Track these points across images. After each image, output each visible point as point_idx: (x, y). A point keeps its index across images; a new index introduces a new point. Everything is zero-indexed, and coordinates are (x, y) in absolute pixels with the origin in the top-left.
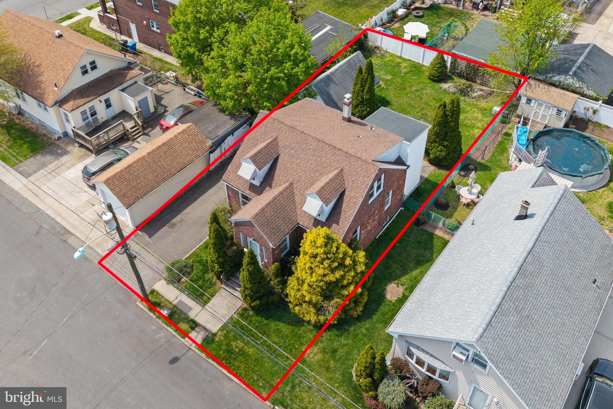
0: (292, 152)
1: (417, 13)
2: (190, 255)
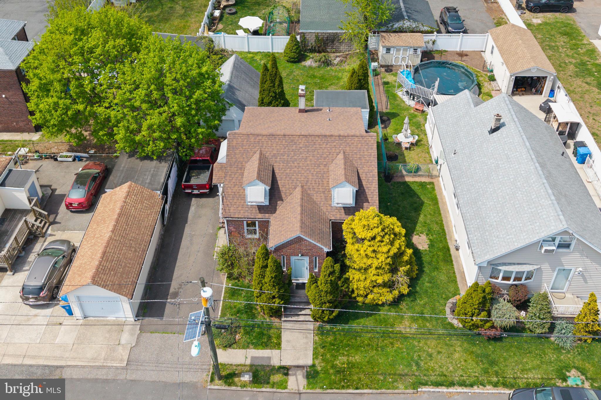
0: (284, 157)
1: (230, 10)
2: (222, 310)
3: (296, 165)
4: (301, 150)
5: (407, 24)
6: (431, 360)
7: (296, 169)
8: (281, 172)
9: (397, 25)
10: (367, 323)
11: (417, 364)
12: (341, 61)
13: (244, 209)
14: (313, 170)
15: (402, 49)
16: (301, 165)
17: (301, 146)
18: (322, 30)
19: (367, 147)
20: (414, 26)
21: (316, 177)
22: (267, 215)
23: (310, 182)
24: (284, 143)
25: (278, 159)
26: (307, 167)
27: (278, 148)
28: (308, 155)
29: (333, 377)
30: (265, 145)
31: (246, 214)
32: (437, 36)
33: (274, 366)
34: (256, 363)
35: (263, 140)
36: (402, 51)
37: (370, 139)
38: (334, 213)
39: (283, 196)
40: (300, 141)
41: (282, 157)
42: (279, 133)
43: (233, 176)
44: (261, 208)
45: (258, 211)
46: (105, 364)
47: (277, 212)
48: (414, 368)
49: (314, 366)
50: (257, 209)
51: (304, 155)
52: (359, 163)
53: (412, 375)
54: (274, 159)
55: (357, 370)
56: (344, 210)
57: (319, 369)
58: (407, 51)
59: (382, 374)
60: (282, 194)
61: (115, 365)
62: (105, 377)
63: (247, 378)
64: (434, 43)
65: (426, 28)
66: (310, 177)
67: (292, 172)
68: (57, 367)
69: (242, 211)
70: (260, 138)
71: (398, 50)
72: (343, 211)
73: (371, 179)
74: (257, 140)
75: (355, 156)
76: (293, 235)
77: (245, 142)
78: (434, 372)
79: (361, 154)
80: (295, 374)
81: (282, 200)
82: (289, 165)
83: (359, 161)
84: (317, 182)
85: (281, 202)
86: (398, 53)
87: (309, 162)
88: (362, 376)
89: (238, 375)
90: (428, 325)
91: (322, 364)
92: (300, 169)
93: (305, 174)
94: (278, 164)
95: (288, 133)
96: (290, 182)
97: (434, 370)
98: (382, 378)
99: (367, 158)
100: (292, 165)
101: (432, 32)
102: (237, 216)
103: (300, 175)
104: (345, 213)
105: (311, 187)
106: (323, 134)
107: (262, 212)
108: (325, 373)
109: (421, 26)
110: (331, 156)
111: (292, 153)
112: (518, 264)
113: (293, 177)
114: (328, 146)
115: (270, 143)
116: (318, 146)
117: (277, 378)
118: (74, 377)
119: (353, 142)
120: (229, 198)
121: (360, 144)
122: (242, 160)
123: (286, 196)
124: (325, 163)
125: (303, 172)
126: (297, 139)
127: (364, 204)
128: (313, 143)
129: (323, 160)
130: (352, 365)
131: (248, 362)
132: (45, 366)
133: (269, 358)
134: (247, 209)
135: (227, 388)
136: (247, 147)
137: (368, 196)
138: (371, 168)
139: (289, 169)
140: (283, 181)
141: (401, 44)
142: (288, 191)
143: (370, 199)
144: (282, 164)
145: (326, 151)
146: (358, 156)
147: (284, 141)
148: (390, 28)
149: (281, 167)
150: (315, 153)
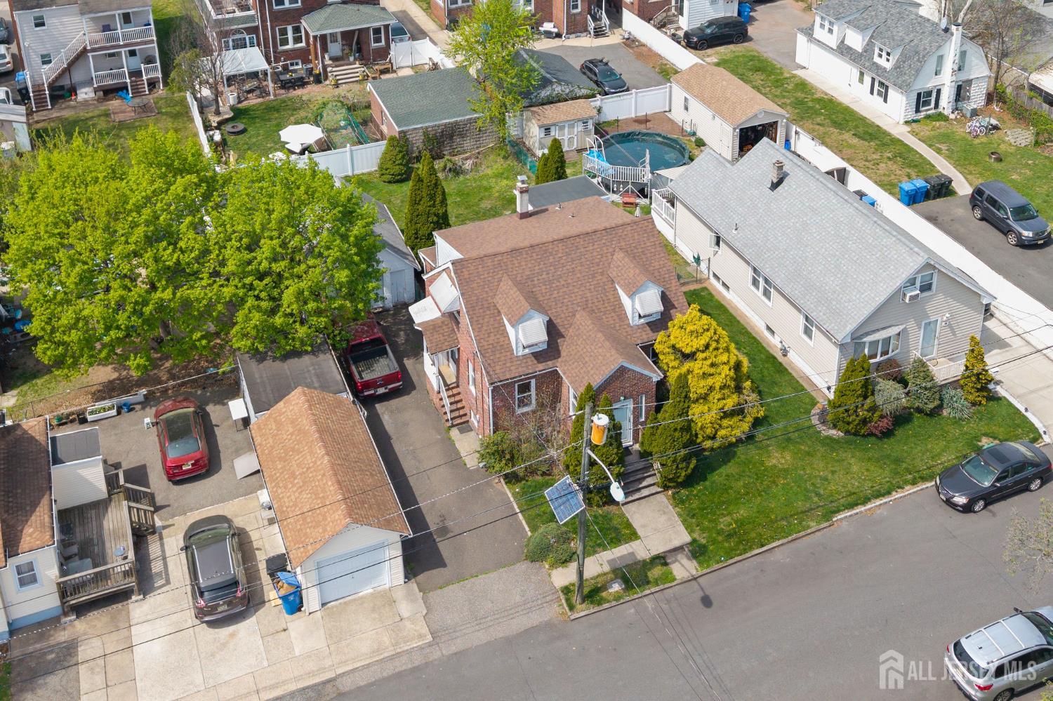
1: (234, 127)
3: (563, 283)
4: (562, 261)
5: (558, 89)
6: (829, 483)
7: (565, 289)
8: (547, 298)
9: (544, 93)
10: (730, 469)
11: (818, 495)
12: (475, 164)
13: (515, 363)
14: (588, 284)
15: (567, 125)
16: (569, 281)
17: (560, 255)
18: (433, 121)
19: (646, 235)
20: (567, 91)
21: (596, 293)
22: (550, 363)
23: (590, 302)
24: (535, 257)
25: (536, 282)
26: (580, 283)
27: (530, 266)
28: (573, 266)
29: (726, 545)
30: (510, 266)
31: (520, 369)
32: (602, 100)
33: (644, 561)
34: (619, 564)
35: (505, 260)
36: (566, 129)
37: (646, 224)
38: (638, 335)
39: (562, 331)
40: (556, 249)
41: (540, 277)
42: (522, 245)
43: (481, 321)
44: (539, 356)
45: (536, 362)
46: (399, 650)
47: (563, 354)
48: (816, 499)
49: (694, 541)
50: (533, 358)
51: (568, 267)
52: (644, 260)
53: (818, 507)
54: (530, 283)
55: (751, 526)
56: (649, 326)
57: (704, 541)
58: (574, 127)
59: (782, 519)
60: (560, 328)
61: (415, 645)
62: (410, 666)
63: (616, 587)
64: (599, 111)
65: (584, 92)
66: (588, 295)
67: (561, 294)
68: (325, 683)
69: (513, 368)
70: (500, 258)
71: (562, 128)
72: (648, 328)
73: (667, 276)
74: (496, 263)
75: (636, 251)
76: (613, 367)
77: (480, 270)
78: (839, 495)
79: (643, 246)
80: (676, 561)
81: (563, 337)
82: (554, 285)
83: (643, 256)
84: (600, 299)
85: (562, 339)
86: (561, 132)
87: (579, 275)
88: (760, 530)
89: (604, 587)
90: (803, 447)
91: (704, 535)
92: (571, 288)
93: (580, 293)
94: (539, 288)
95: (537, 242)
96: (565, 308)
97: (839, 493)
98: (785, 523)
99: (653, 250)
100: (558, 284)
101: (594, 96)
102: (508, 377)
103: (573, 295)
104: (652, 330)
105: (594, 308)
106: (584, 231)
107: (542, 360)
108: (713, 544)
109: (577, 90)
110: (605, 259)
111: (552, 268)
112: (884, 328)
113: (565, 301)
114: (596, 247)
115: (516, 262)
116: (582, 250)
117: (656, 572)
118: (362, 684)
119: (625, 233)
120: (487, 355)
121: (636, 234)
122: (485, 295)
123: (566, 329)
124: (600, 271)
125: (576, 290)
126: (550, 247)
127: (671, 311)
128: (574, 248)
129: (597, 268)
130: (741, 523)
131: (607, 568)
132: (304, 689)
133: (632, 554)
134: (519, 362)
135: (597, 609)
136: (486, 276)
137: (672, 300)
138: (661, 262)
139: (556, 292)
140: (554, 311)
141: (563, 118)
142: (566, 322)
143: (675, 303)
144: (544, 287)
145: (595, 254)
146: (640, 250)
147: (534, 254)
148: (534, 100)
149: (544, 291)
150: (583, 260)
